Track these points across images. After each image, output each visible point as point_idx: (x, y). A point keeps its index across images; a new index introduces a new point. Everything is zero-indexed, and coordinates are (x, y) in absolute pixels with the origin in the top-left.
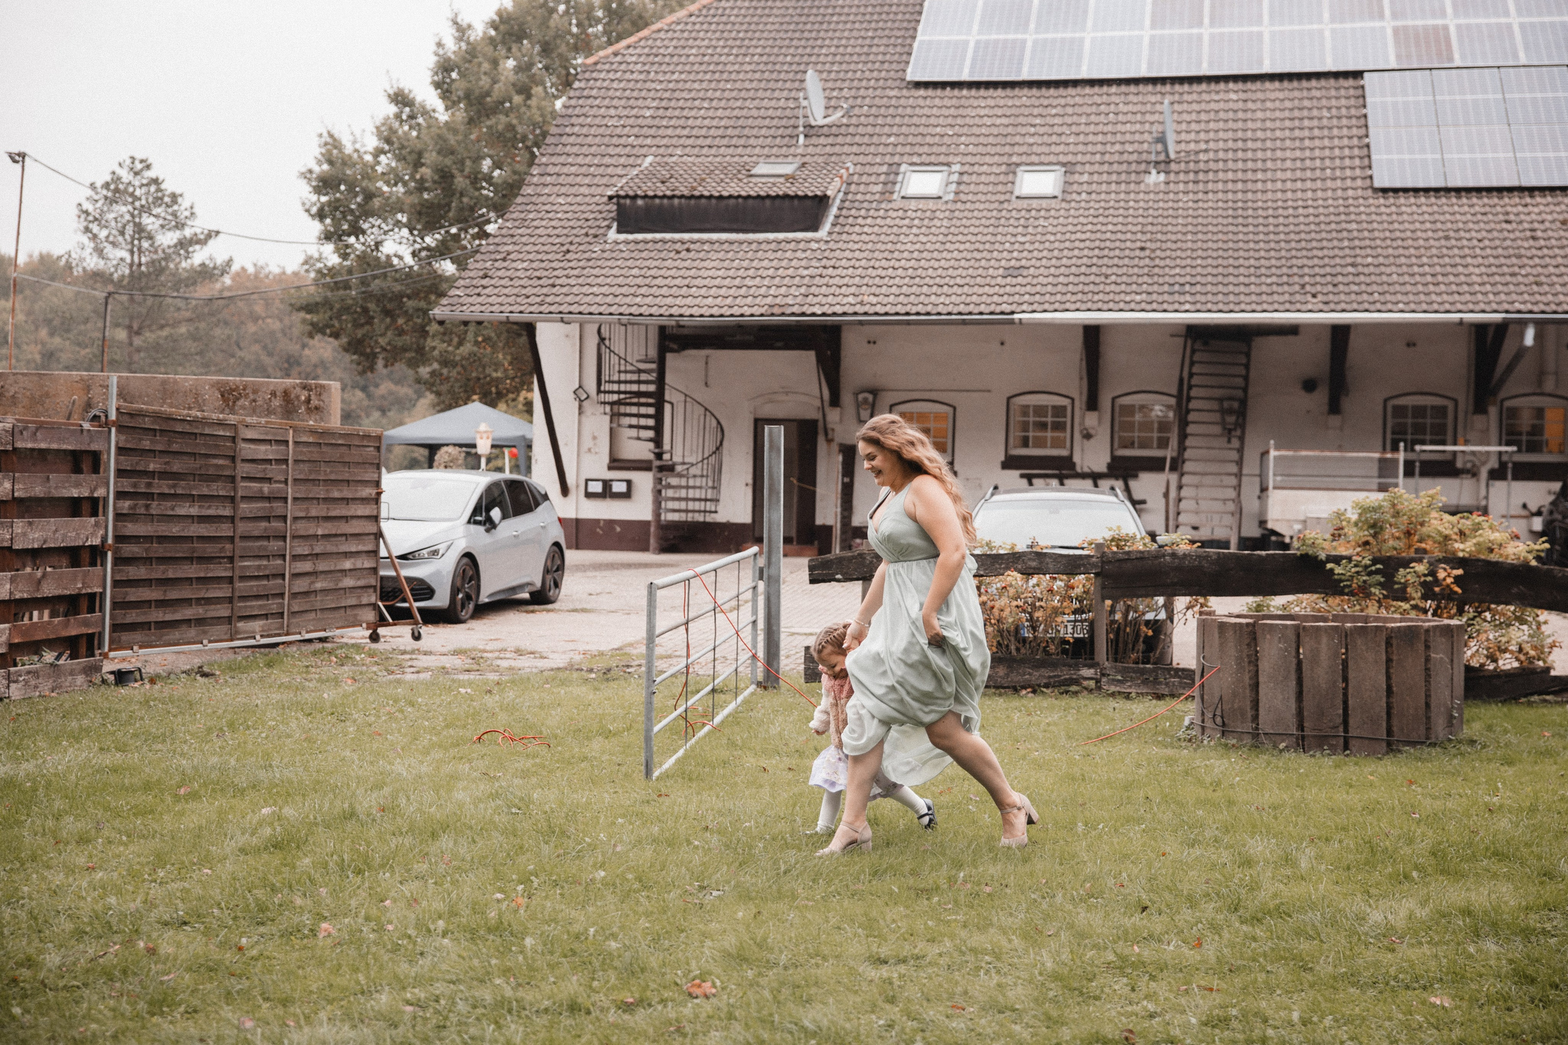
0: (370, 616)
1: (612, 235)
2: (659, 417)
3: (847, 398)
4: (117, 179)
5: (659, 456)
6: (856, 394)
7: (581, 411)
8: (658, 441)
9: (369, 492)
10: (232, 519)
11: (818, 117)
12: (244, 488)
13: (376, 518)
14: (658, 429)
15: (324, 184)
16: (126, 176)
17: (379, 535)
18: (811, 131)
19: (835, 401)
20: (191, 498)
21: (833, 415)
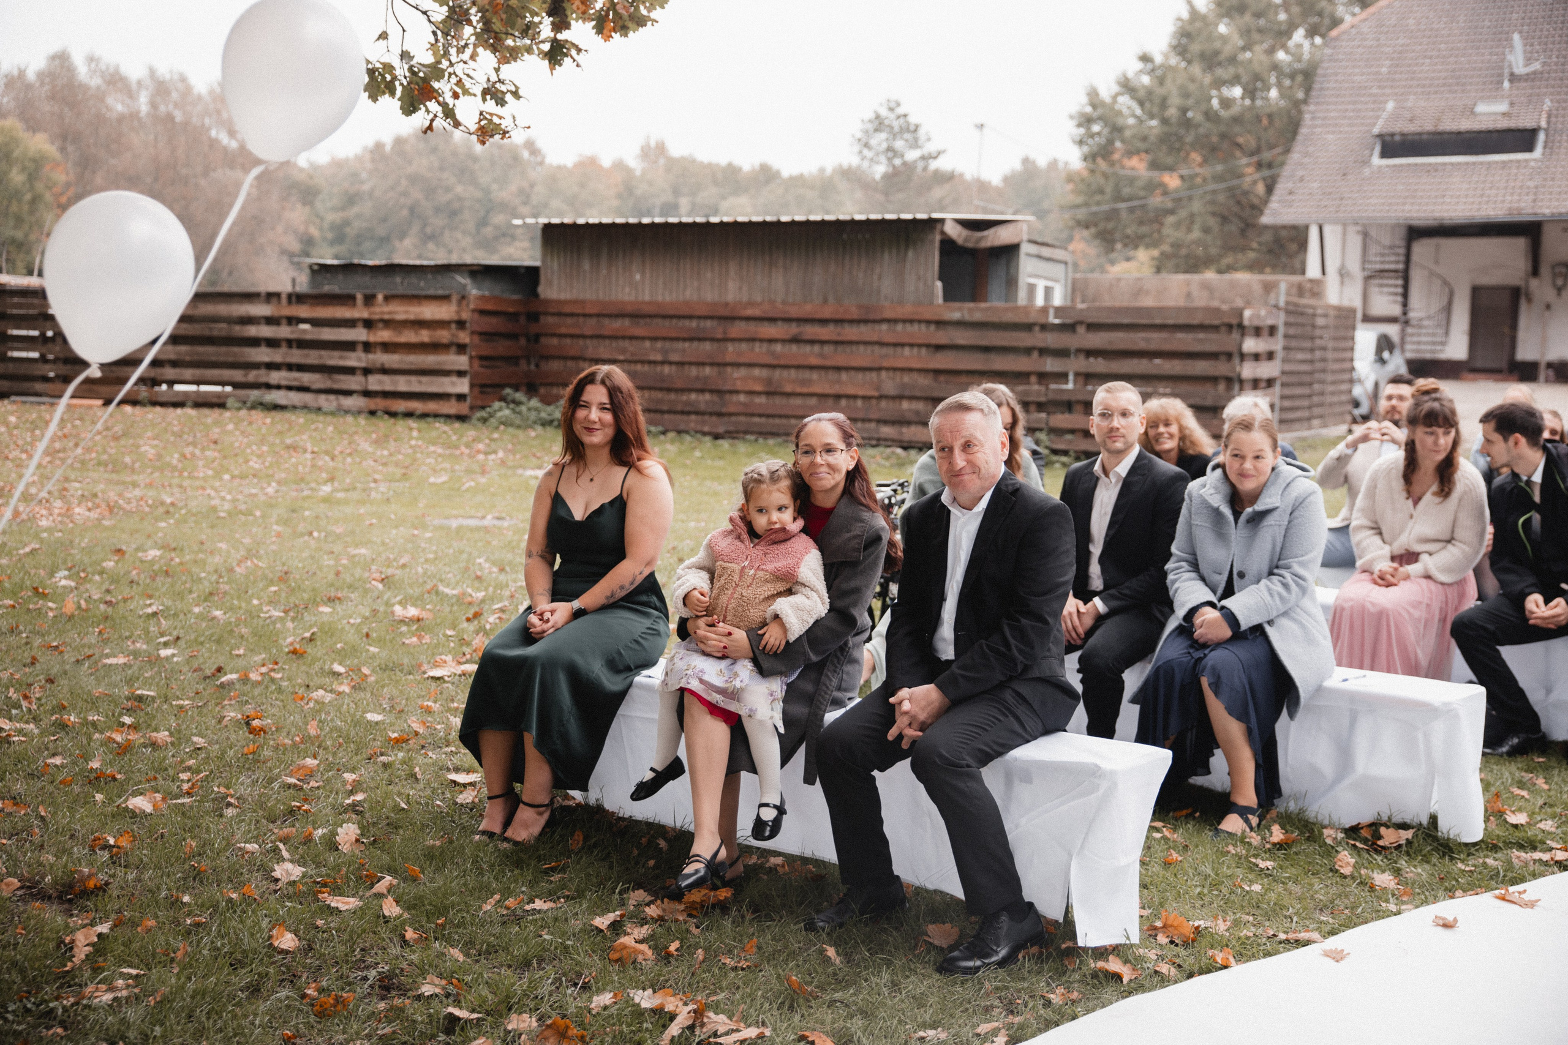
0: (1349, 418)
1: (1377, 160)
2: (1406, 287)
3: (1545, 270)
4: (878, 117)
5: (1405, 314)
6: (1553, 267)
7: (1342, 283)
8: (1405, 305)
9: (1349, 344)
10: (1312, 361)
11: (1520, 69)
12: (1318, 342)
13: (1352, 360)
14: (1405, 295)
15: (1086, 121)
16: (884, 112)
17: (1353, 369)
18: (1513, 78)
19: (1535, 272)
20: (1302, 349)
21: (1534, 283)
